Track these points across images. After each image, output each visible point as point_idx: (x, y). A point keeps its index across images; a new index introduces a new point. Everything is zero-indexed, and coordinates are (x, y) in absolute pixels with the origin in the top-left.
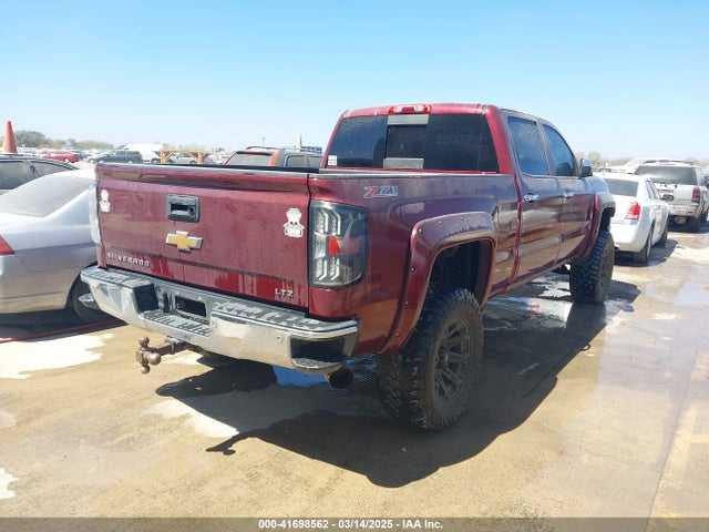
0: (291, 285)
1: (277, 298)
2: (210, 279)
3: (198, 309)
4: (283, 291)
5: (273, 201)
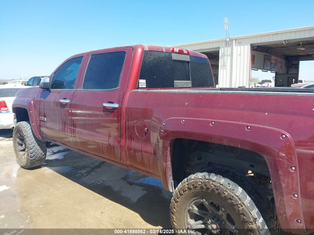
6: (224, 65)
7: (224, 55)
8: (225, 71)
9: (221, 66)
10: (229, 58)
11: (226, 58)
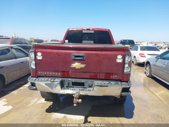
0: (117, 74)
1: (111, 78)
2: (87, 75)
3: (82, 84)
4: (114, 76)
5: (113, 54)
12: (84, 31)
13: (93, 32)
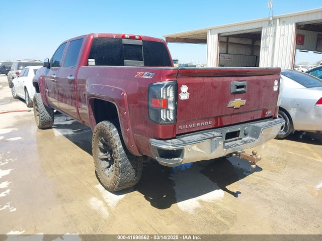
1: (266, 116)
4: (268, 112)
5: (271, 79)
6: (266, 47)
7: (266, 36)
8: (266, 53)
9: (263, 48)
10: (271, 39)
11: (268, 39)
12: (125, 41)
13: (140, 43)
